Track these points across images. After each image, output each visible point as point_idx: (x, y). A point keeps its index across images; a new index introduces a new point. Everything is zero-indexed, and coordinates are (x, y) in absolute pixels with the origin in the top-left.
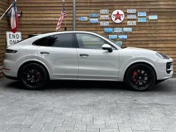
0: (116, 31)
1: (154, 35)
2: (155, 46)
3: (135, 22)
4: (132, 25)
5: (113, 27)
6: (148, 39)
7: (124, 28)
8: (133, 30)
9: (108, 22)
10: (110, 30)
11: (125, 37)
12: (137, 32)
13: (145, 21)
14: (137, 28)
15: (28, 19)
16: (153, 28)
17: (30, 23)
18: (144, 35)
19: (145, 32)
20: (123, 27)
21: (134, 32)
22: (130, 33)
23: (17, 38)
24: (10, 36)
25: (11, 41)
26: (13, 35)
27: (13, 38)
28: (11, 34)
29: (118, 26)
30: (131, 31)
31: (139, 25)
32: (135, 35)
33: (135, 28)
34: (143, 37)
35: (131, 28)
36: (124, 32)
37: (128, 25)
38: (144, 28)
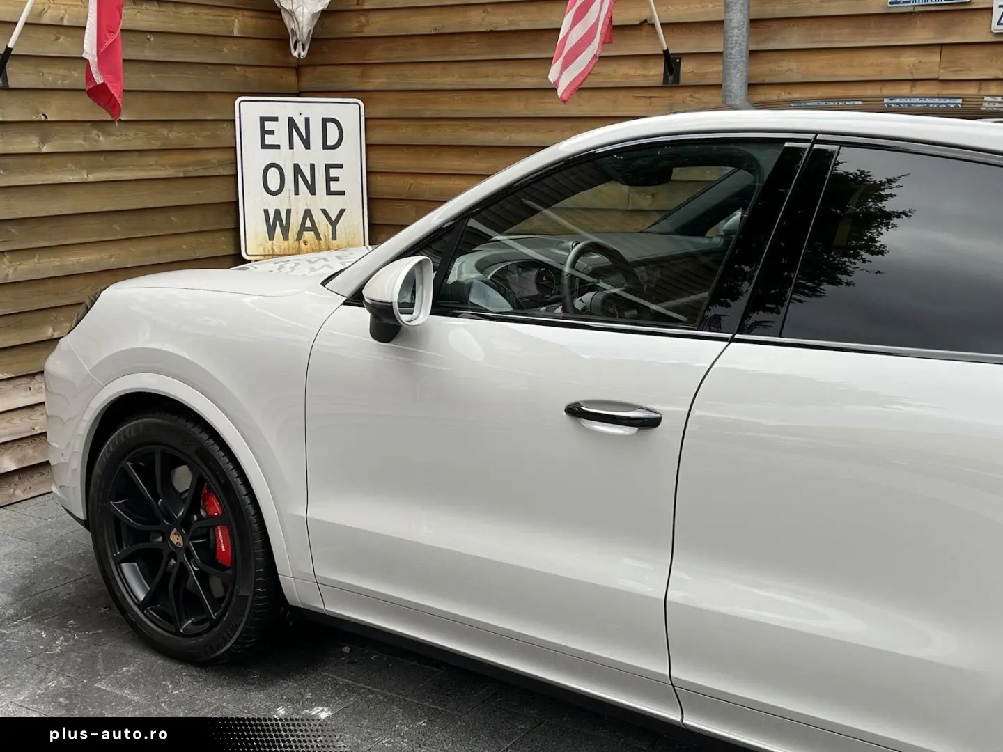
23: (326, 147)
24: (264, 132)
25: (273, 172)
26: (292, 123)
27: (291, 147)
28: (275, 119)
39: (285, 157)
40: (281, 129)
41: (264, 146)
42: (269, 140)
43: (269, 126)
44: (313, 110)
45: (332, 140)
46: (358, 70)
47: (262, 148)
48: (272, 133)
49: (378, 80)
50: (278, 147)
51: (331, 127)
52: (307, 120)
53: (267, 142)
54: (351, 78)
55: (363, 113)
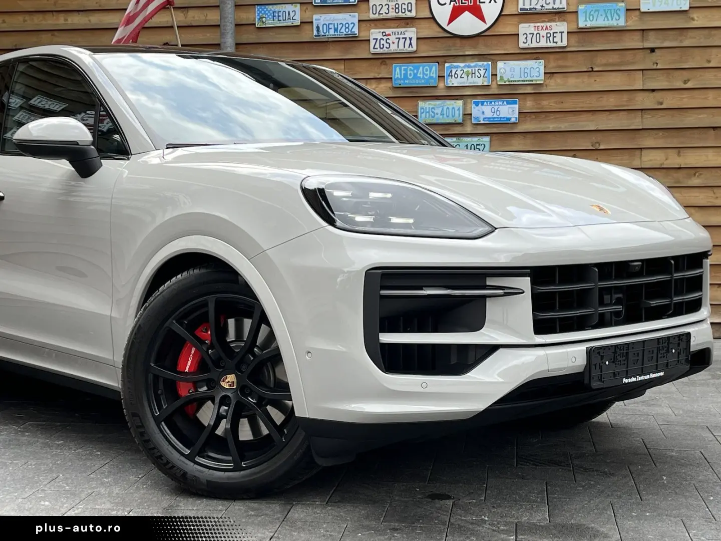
0: (455, 82)
1: (670, 101)
2: (674, 160)
3: (560, 27)
4: (543, 43)
5: (440, 60)
6: (636, 122)
7: (500, 64)
8: (548, 74)
9: (411, 33)
10: (426, 73)
11: (508, 111)
12: (573, 83)
13: (621, 23)
14: (572, 64)
16: (663, 60)
18: (610, 102)
19: (615, 81)
20: (493, 58)
21: (555, 85)
22: (537, 92)
29: (467, 53)
30: (542, 77)
31: (583, 46)
32: (562, 102)
33: (561, 63)
34: (608, 113)
35: (542, 61)
36: (499, 83)
37: (526, 46)
38: (611, 61)
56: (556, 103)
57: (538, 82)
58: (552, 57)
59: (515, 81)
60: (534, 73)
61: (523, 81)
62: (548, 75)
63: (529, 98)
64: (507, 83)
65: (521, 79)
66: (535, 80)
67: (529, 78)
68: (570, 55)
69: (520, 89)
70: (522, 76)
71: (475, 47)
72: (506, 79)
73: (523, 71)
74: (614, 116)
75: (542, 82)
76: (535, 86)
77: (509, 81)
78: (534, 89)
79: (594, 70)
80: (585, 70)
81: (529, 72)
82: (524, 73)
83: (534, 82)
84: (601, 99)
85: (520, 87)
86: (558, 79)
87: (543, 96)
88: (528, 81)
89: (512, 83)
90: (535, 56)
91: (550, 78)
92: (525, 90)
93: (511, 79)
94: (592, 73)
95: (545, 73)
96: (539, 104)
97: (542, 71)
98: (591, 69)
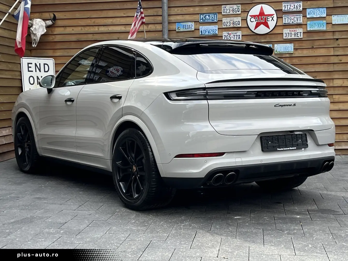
1: (345, 60)
2: (346, 83)
3: (300, 30)
4: (293, 37)
6: (331, 68)
7: (276, 45)
9: (239, 33)
12: (306, 53)
13: (324, 29)
14: (305, 45)
15: (69, 30)
16: (342, 43)
17: (74, 38)
18: (321, 60)
19: (323, 52)
21: (298, 53)
22: (291, 56)
23: (45, 71)
24: (29, 67)
25: (31, 78)
26: (36, 65)
27: (36, 71)
28: (31, 64)
29: (262, 41)
30: (293, 50)
31: (309, 38)
32: (301, 60)
33: (300, 45)
34: (319, 65)
35: (293, 44)
36: (275, 53)
37: (286, 38)
38: (321, 44)
39: (34, 74)
40: (33, 66)
41: (29, 71)
42: (30, 69)
43: (30, 65)
44: (41, 61)
45: (46, 70)
46: (52, 51)
47: (28, 71)
48: (31, 67)
49: (58, 53)
50: (32, 71)
51: (46, 66)
52: (40, 64)
53: (30, 70)
54: (50, 53)
55: (54, 63)
56: (298, 61)
57: (291, 53)
58: (296, 42)
59: (282, 52)
60: (290, 49)
61: (285, 52)
62: (295, 50)
63: (287, 59)
64: (279, 53)
65: (284, 51)
66: (290, 52)
67: (287, 51)
68: (304, 42)
69: (283, 55)
70: (285, 50)
71: (265, 39)
72: (278, 51)
73: (285, 48)
74: (322, 66)
75: (293, 52)
76: (289, 54)
77: (279, 52)
78: (289, 55)
79: (314, 47)
80: (310, 47)
81: (287, 49)
82: (286, 49)
83: (289, 53)
84: (317, 59)
85: (284, 54)
86: (299, 51)
87: (293, 58)
88: (287, 52)
89: (280, 53)
90: (290, 42)
91: (296, 51)
92: (286, 55)
93: (280, 51)
94: (313, 49)
95: (294, 49)
96: (292, 61)
97: (293, 48)
98: (312, 47)
